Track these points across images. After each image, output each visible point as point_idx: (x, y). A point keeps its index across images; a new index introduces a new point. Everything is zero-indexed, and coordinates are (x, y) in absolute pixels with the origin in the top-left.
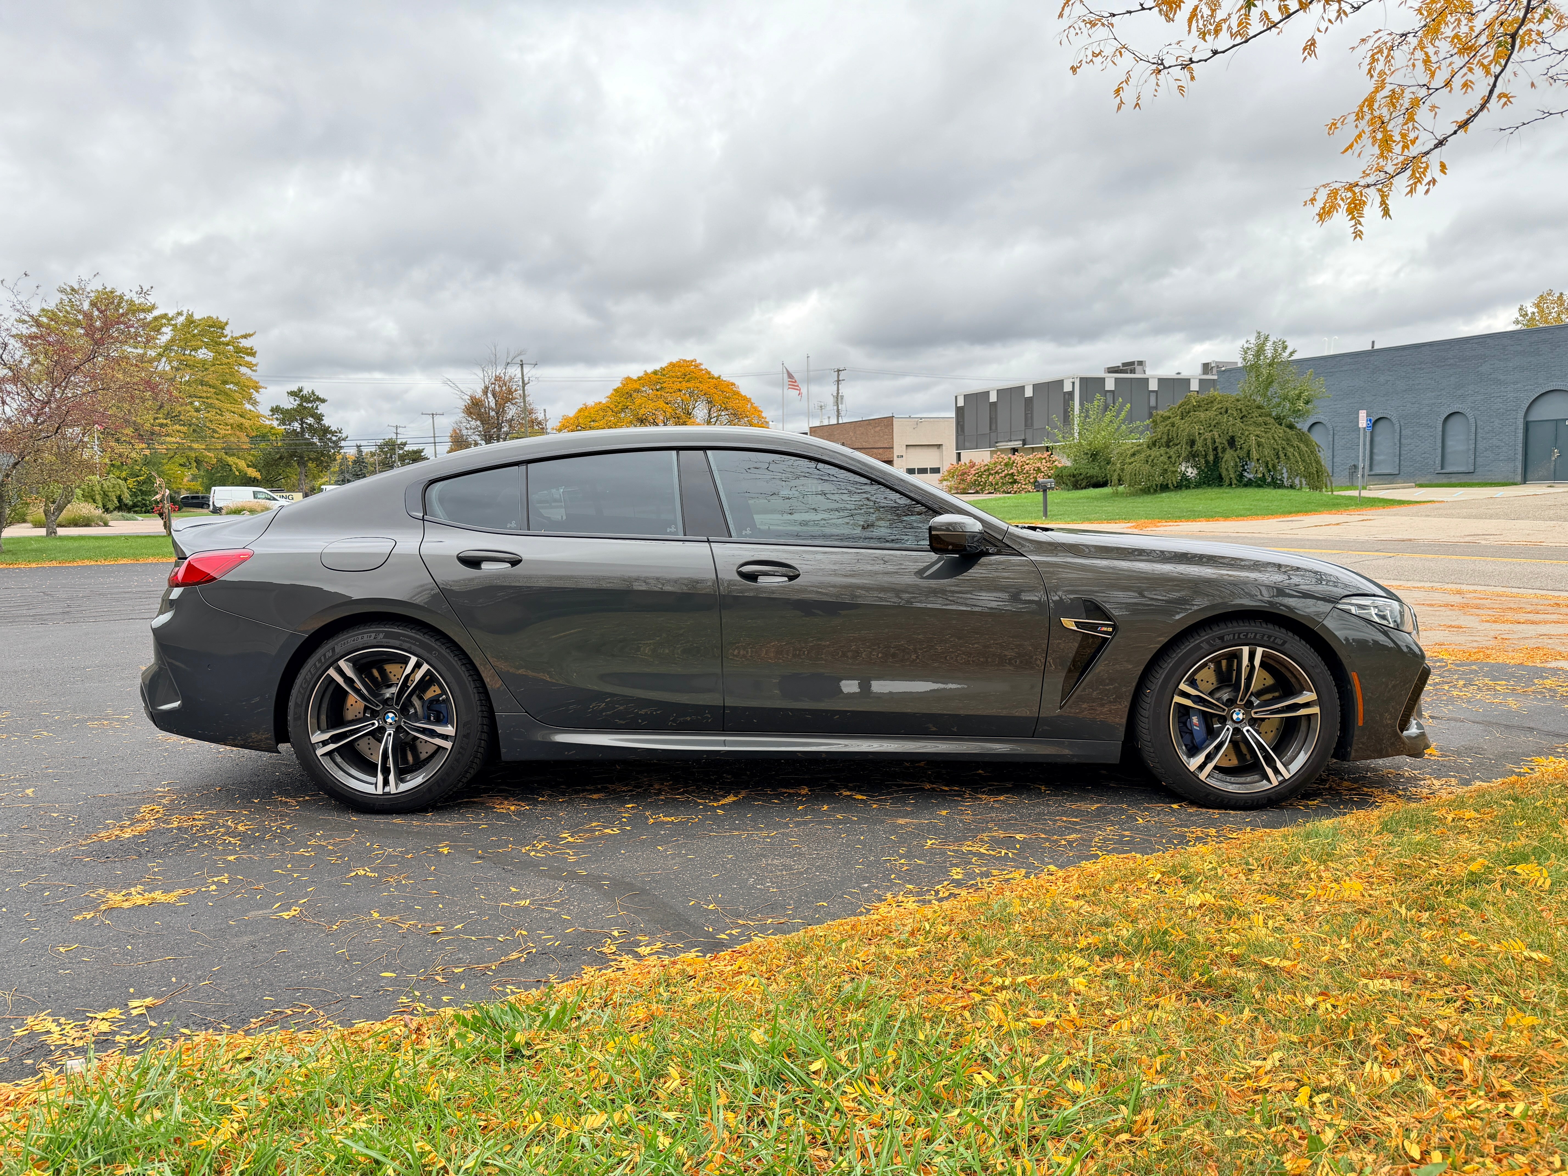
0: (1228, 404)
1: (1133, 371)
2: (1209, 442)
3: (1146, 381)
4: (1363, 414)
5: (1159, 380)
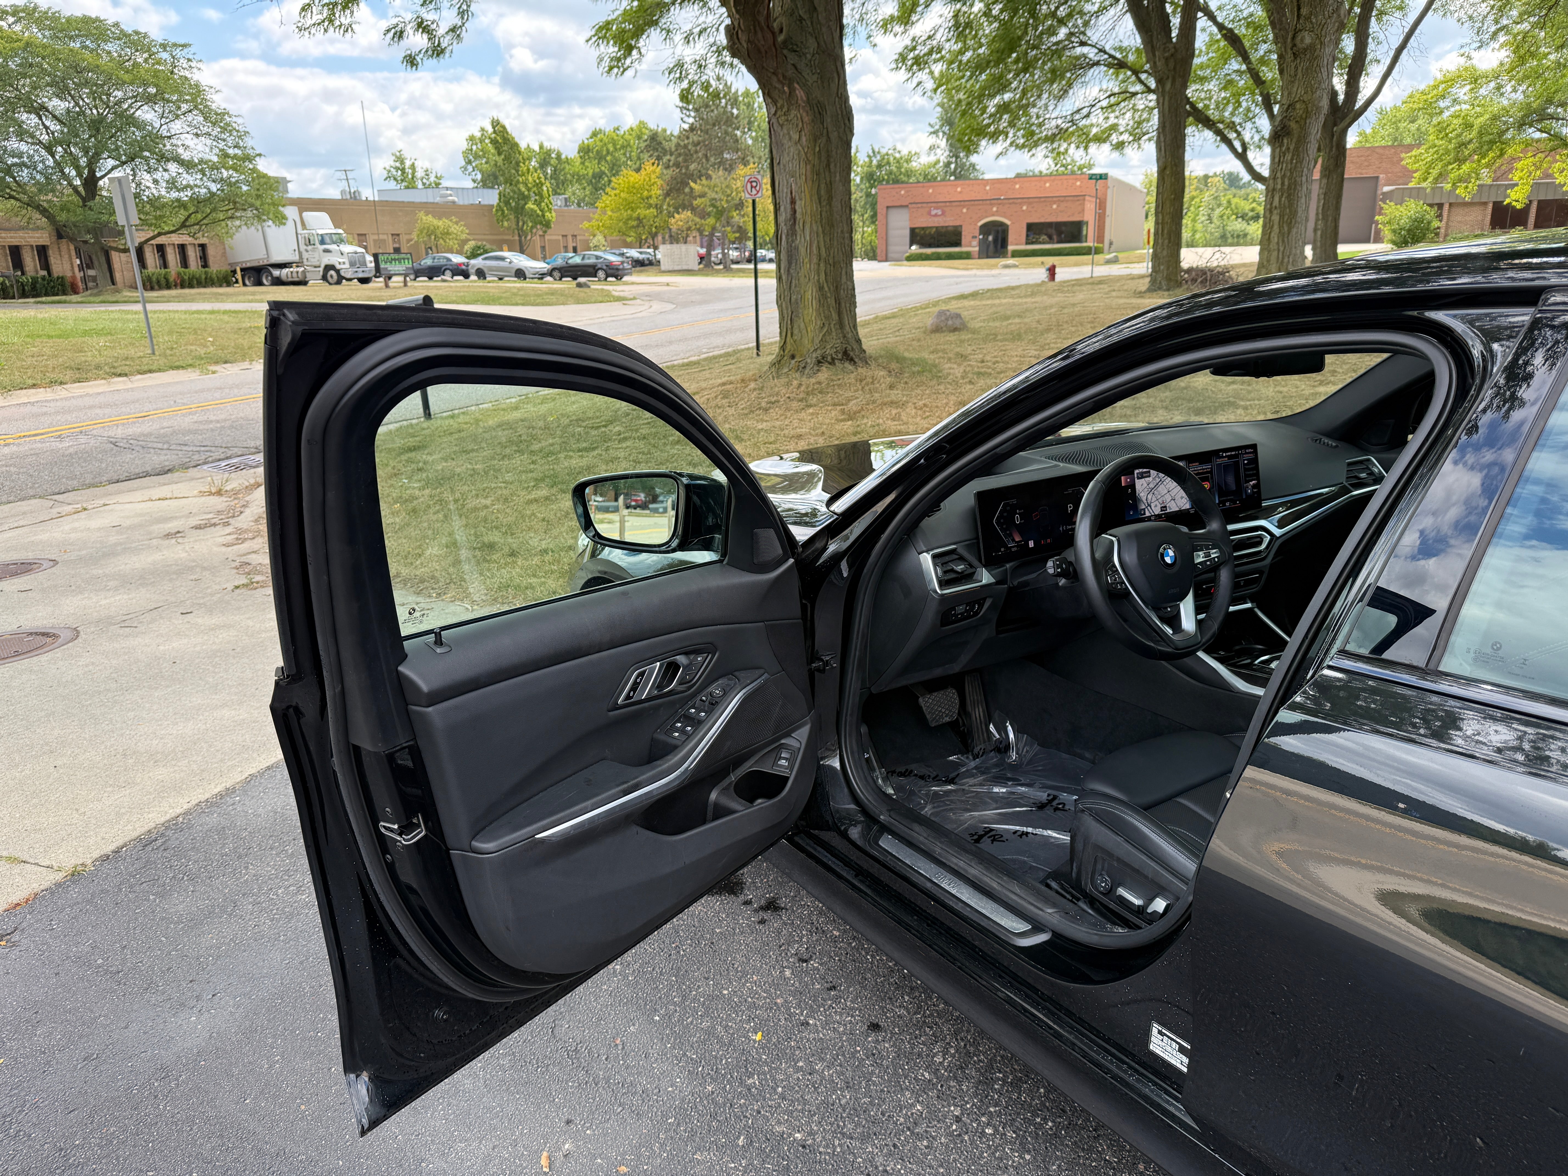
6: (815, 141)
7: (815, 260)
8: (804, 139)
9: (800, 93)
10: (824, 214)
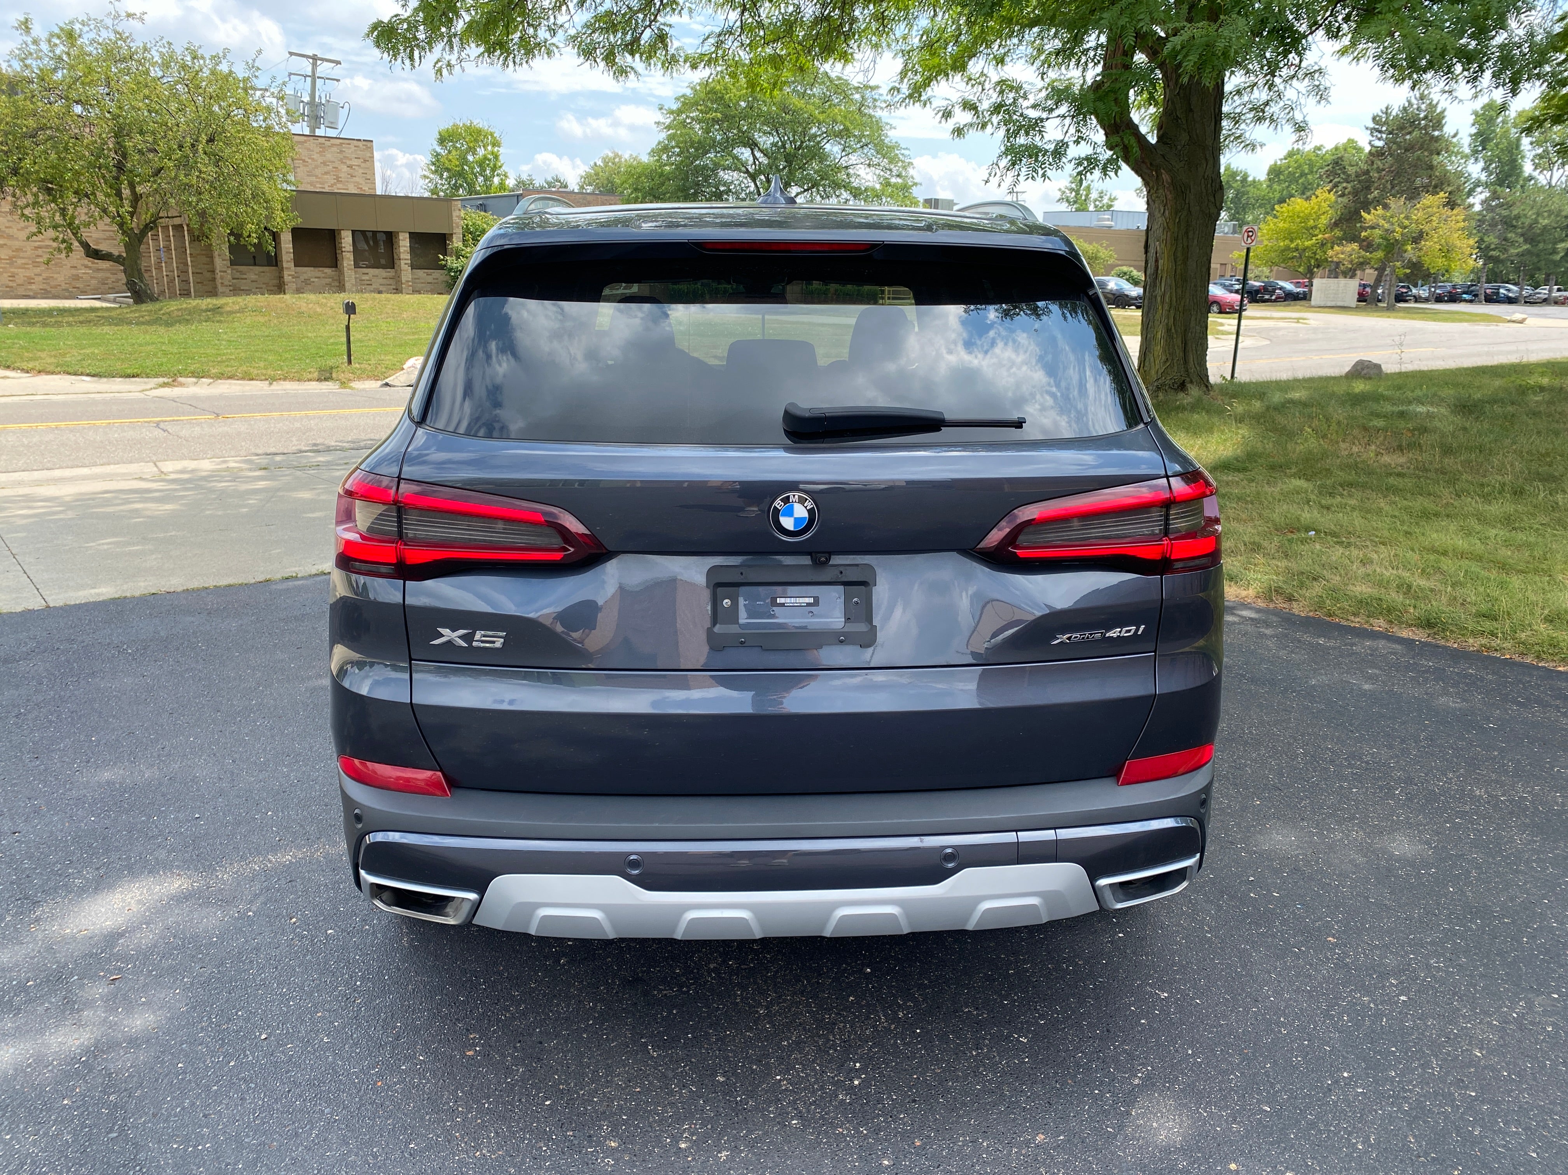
6: (1176, 214)
7: (1166, 307)
8: (1167, 212)
9: (1165, 177)
10: (1178, 271)
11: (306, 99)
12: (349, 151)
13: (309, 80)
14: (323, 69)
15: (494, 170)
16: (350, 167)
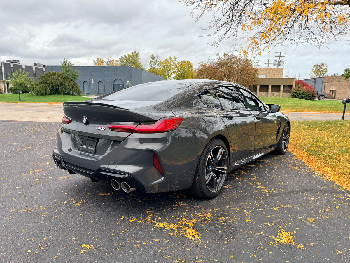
0: (60, 75)
1: (16, 63)
2: (57, 83)
3: (22, 66)
4: (93, 80)
5: (25, 66)
11: (278, 61)
12: (278, 70)
13: (279, 57)
14: (282, 55)
15: (326, 72)
16: (278, 73)
